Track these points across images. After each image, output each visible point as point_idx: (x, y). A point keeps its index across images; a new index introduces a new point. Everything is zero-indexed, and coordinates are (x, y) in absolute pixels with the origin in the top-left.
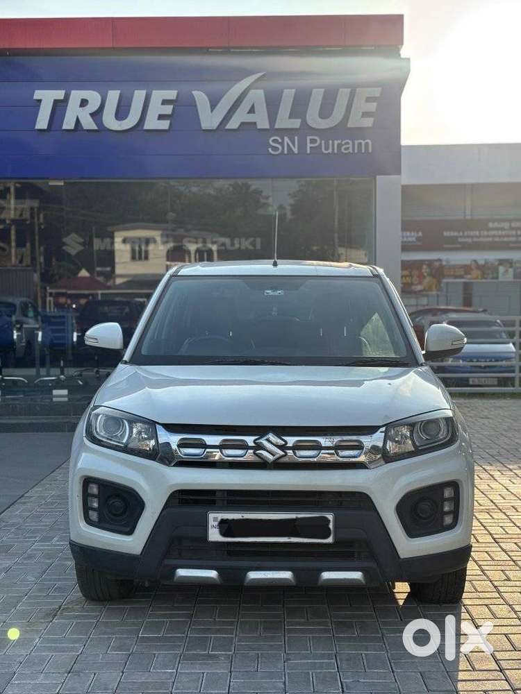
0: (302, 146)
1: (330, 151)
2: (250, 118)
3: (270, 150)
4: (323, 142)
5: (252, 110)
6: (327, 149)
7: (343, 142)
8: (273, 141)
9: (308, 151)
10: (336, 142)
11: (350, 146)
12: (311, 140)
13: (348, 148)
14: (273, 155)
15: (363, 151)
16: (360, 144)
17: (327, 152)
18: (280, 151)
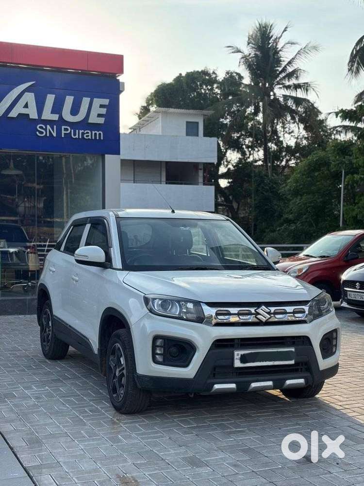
0: (59, 132)
1: (77, 136)
2: (25, 111)
3: (37, 133)
4: (72, 131)
5: (26, 106)
6: (75, 135)
7: (85, 132)
8: (40, 127)
9: (63, 136)
10: (81, 132)
11: (90, 134)
12: (64, 128)
13: (88, 136)
14: (39, 136)
15: (98, 138)
16: (95, 134)
17: (75, 137)
18: (44, 134)
